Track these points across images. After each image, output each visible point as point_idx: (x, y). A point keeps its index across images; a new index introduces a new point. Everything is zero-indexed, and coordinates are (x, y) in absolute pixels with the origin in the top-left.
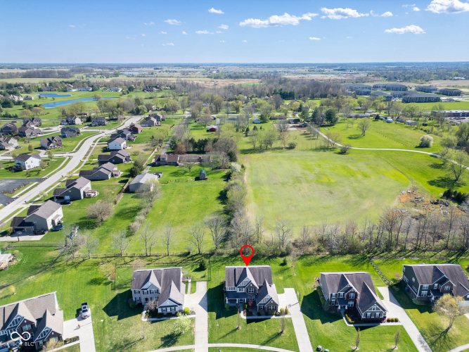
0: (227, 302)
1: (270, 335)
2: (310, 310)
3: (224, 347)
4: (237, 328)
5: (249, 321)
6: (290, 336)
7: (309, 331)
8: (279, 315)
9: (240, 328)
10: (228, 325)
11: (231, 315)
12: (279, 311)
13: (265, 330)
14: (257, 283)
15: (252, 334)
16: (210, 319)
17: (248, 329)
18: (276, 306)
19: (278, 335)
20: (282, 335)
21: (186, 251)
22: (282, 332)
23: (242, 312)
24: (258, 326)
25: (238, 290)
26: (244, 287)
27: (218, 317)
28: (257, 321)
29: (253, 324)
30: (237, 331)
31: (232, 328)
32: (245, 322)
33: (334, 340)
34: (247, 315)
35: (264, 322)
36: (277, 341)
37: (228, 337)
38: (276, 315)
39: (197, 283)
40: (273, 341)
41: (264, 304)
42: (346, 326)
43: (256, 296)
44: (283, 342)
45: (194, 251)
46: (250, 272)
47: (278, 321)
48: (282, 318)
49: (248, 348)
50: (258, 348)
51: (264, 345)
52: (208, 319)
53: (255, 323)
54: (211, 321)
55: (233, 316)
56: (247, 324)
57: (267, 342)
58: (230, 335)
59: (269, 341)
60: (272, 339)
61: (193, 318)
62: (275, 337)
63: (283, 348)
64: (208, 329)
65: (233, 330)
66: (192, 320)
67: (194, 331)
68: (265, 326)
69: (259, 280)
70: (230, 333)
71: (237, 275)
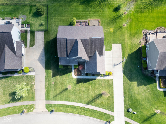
1: (94, 95)
2: (131, 71)
3: (57, 105)
5: (79, 81)
6: (109, 97)
7: (125, 93)
10: (61, 83)
13: (90, 90)
15: (80, 93)
16: (47, 77)
17: (77, 88)
19: (100, 95)
20: (103, 96)
23: (73, 71)
24: (85, 87)
28: (85, 81)
31: (64, 87)
33: (143, 102)
34: (77, 75)
35: (91, 82)
36: (98, 101)
39: (35, 33)
40: (95, 101)
42: (157, 90)
44: (102, 103)
46: (82, 43)
47: (102, 82)
48: (105, 79)
49: (75, 106)
50: (83, 107)
51: (88, 104)
52: (45, 76)
53: (83, 83)
54: (47, 80)
55: (66, 75)
56: (77, 84)
57: (91, 102)
58: (62, 93)
59: (92, 101)
60: (95, 99)
61: (32, 75)
62: (97, 98)
63: (102, 108)
64: (46, 87)
65: (65, 89)
66: (32, 78)
67: (35, 88)
68: (91, 87)
69: (90, 51)
70: (63, 91)
71: (69, 47)
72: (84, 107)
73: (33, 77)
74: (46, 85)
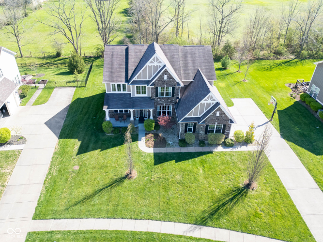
0: (108, 118)
1: (218, 193)
4: (127, 176)
5: (159, 159)
6: (273, 195)
8: (231, 146)
9: (135, 174)
10: (102, 167)
11: (114, 146)
12: (232, 136)
13: (201, 179)
14: (179, 76)
15: (167, 190)
17: (155, 177)
18: (225, 123)
19: (241, 192)
20: (251, 193)
21: (53, 52)
22: (248, 186)
23: (143, 139)
24: (183, 171)
25: (132, 91)
26: (148, 82)
27: (83, 150)
28: (180, 157)
29: (171, 165)
30: (126, 182)
31: (112, 176)
32: (151, 160)
34: (155, 146)
35: (197, 160)
36: (239, 210)
37: (96, 200)
38: (225, 145)
39: (56, 89)
40: (227, 212)
41: (198, 119)
43: (177, 105)
44: (257, 214)
45: (67, 51)
46: (164, 52)
47: (233, 158)
48: (239, 152)
49: (152, 233)
50: (185, 234)
51: (205, 225)
52: (55, 153)
53: (176, 162)
54: (59, 159)
55: (120, 147)
56: (155, 164)
57: (212, 214)
58: (103, 193)
59: (216, 211)
60: (224, 204)
61: (14, 151)
62: (232, 200)
63: (262, 235)
64: (47, 178)
65: (116, 181)
66: (10, 157)
67: (6, 184)
68: (201, 171)
69: (185, 71)
70: (107, 187)
71: (133, 60)
72: (189, 235)
73: (15, 155)
74: (49, 173)
